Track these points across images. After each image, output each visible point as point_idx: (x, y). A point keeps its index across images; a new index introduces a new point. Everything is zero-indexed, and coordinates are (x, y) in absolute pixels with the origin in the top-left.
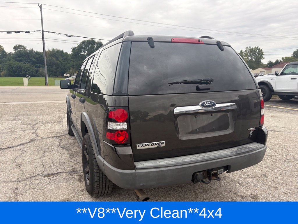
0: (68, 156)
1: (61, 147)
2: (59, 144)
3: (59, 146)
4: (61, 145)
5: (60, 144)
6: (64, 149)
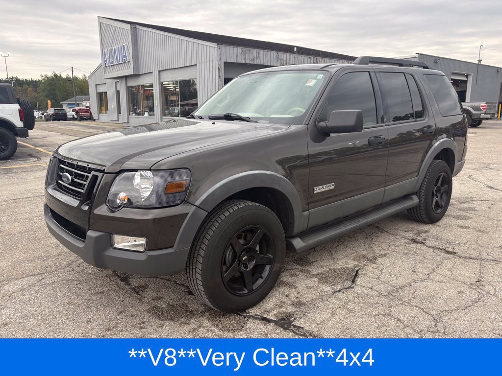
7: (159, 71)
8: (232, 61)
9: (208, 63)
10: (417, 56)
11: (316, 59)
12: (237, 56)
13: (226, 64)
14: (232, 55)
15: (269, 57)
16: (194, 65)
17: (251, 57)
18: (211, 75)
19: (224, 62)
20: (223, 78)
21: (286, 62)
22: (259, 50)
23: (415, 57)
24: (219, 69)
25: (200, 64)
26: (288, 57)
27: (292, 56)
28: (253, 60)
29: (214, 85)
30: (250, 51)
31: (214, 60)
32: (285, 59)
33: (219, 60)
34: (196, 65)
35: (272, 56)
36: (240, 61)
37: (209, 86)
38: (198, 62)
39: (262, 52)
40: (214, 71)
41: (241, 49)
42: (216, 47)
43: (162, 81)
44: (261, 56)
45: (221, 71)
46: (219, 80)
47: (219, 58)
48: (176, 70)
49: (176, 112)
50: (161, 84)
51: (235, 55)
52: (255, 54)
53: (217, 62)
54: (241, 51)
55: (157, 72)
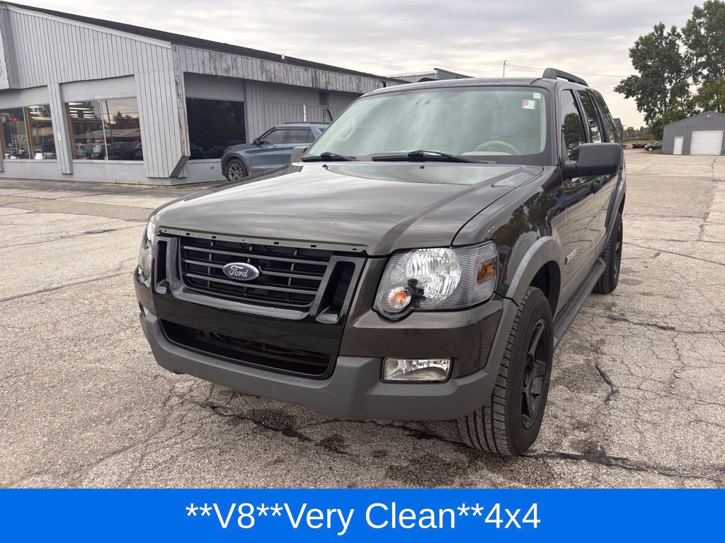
0: (605, 349)
1: (609, 383)
2: (611, 403)
3: (613, 392)
4: (605, 395)
5: (608, 399)
6: (602, 374)
7: (61, 85)
8: (196, 71)
9: (156, 73)
10: (435, 72)
11: (315, 71)
12: (203, 63)
13: (187, 75)
14: (195, 61)
15: (250, 68)
16: (129, 76)
17: (224, 66)
18: (163, 93)
19: (184, 73)
20: (184, 97)
21: (275, 75)
22: (235, 56)
23: (434, 74)
24: (177, 83)
25: (141, 75)
26: (277, 68)
27: (282, 65)
28: (227, 70)
29: (170, 107)
30: (221, 56)
31: (166, 67)
32: (273, 71)
33: (176, 69)
34: (133, 75)
35: (254, 63)
36: (208, 72)
37: (160, 109)
38: (135, 71)
39: (239, 58)
40: (167, 85)
41: (208, 54)
42: (170, 47)
43: (66, 100)
44: (239, 65)
45: (180, 86)
46: (179, 101)
47: (176, 65)
48: (94, 84)
49: (95, 151)
50: (66, 106)
51: (201, 63)
52: (229, 61)
53: (172, 72)
54: (208, 57)
55: (57, 85)
